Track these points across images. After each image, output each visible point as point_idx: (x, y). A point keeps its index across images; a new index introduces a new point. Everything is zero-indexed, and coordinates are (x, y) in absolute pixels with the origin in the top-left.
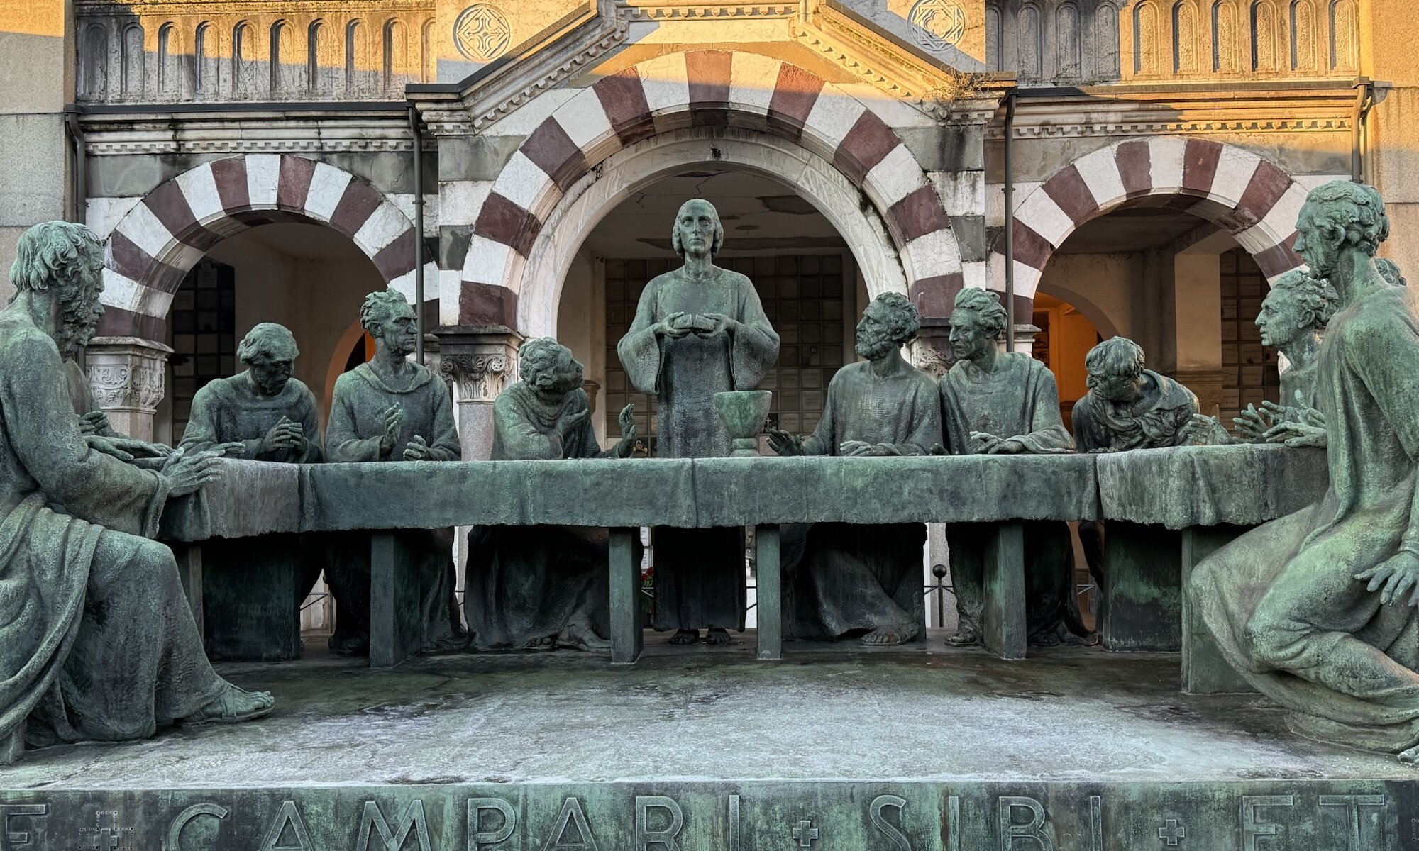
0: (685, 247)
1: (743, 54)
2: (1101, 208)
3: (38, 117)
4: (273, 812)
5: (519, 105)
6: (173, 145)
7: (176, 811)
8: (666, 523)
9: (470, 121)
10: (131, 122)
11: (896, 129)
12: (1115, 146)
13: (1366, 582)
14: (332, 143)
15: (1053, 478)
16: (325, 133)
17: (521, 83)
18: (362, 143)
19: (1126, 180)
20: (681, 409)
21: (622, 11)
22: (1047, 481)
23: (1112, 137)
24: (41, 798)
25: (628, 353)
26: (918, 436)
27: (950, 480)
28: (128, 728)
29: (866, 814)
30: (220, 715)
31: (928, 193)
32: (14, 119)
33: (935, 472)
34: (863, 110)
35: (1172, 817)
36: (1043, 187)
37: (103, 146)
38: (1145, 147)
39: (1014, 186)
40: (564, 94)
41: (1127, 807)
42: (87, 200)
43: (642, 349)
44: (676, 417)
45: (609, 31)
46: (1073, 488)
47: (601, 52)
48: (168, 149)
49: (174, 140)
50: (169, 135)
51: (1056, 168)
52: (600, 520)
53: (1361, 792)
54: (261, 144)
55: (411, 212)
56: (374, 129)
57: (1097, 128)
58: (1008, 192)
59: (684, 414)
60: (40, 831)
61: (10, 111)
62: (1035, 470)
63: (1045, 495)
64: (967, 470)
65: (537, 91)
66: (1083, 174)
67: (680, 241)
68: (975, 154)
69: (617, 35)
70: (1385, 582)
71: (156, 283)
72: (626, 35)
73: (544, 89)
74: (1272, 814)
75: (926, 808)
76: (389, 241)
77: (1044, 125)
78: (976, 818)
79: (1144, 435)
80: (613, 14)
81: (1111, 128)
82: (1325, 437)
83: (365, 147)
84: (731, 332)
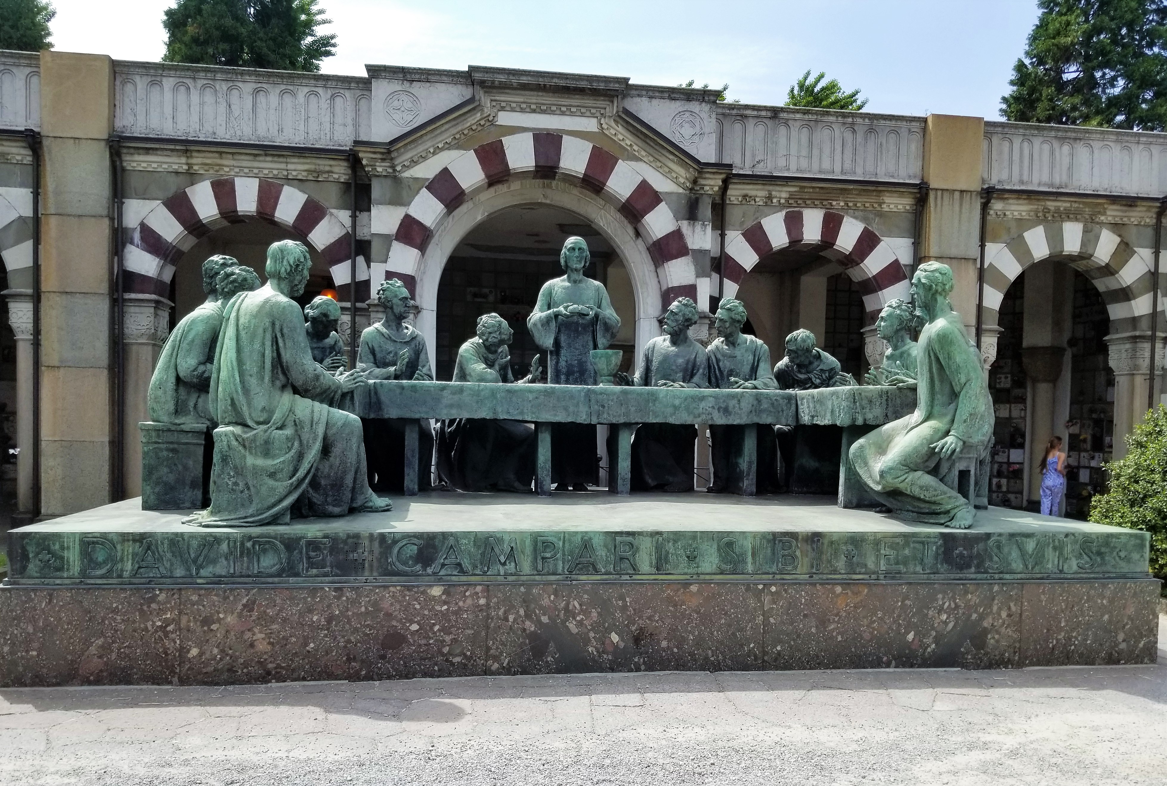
0: (569, 264)
1: (569, 137)
2: (774, 250)
3: (90, 141)
4: (443, 543)
5: (425, 158)
6: (185, 167)
7: (395, 542)
8: (573, 420)
9: (393, 167)
10: (157, 149)
11: (660, 193)
12: (784, 213)
13: (935, 448)
14: (294, 173)
15: (775, 403)
16: (290, 167)
17: (429, 144)
18: (315, 175)
19: (789, 233)
20: (565, 359)
21: (494, 103)
22: (773, 404)
23: (781, 207)
24: (326, 536)
25: (535, 324)
26: (696, 379)
27: (724, 401)
28: (337, 510)
29: (718, 546)
30: (371, 507)
31: (677, 235)
32: (72, 141)
33: (716, 397)
34: (641, 179)
35: (850, 547)
36: (742, 234)
37: (135, 164)
38: (800, 214)
39: (726, 232)
40: (454, 154)
41: (832, 543)
42: (124, 200)
43: (546, 322)
44: (563, 364)
45: (485, 115)
46: (785, 408)
47: (480, 128)
48: (180, 170)
49: (187, 164)
50: (183, 160)
51: (749, 224)
52: (537, 418)
53: (929, 537)
54: (246, 170)
55: (347, 221)
56: (324, 164)
57: (775, 201)
58: (723, 236)
59: (566, 361)
60: (325, 552)
61: (69, 136)
62: (767, 398)
63: (771, 412)
64: (733, 396)
65: (437, 150)
66: (765, 228)
67: (566, 262)
68: (706, 210)
69: (491, 118)
70: (943, 448)
71: (169, 259)
72: (496, 119)
73: (442, 149)
74: (892, 547)
75: (745, 543)
76: (332, 240)
77: (745, 196)
78: (767, 548)
79: (812, 382)
80: (489, 105)
81: (783, 201)
82: (916, 384)
83: (318, 177)
84: (597, 316)
